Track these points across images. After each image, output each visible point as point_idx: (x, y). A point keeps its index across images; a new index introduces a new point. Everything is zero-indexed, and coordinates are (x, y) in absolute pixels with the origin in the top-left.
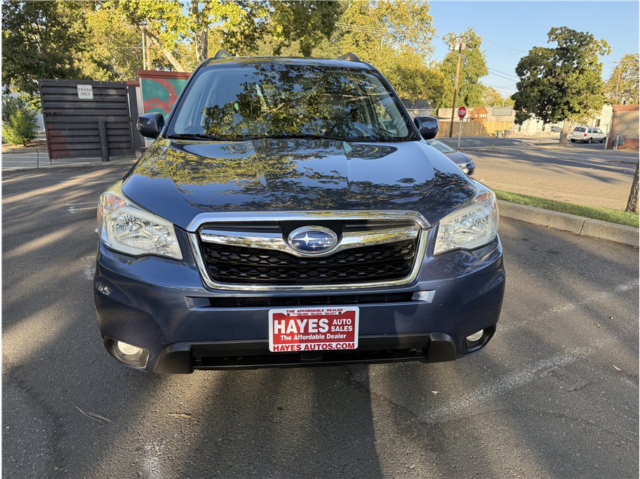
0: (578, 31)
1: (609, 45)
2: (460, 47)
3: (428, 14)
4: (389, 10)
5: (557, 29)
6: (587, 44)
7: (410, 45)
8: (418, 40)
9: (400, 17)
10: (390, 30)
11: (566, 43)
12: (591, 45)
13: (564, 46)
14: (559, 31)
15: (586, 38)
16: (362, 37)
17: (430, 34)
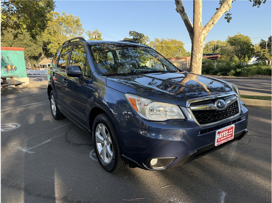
0: (139, 33)
1: (149, 38)
2: (95, 37)
3: (80, 23)
4: (63, 20)
5: (132, 32)
6: (142, 37)
7: (74, 35)
8: (77, 33)
9: (68, 23)
10: (64, 29)
11: (136, 37)
12: (143, 38)
13: (135, 38)
14: (132, 33)
15: (142, 35)
16: (52, 31)
17: (82, 31)
